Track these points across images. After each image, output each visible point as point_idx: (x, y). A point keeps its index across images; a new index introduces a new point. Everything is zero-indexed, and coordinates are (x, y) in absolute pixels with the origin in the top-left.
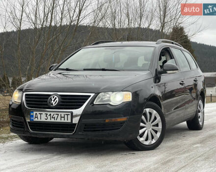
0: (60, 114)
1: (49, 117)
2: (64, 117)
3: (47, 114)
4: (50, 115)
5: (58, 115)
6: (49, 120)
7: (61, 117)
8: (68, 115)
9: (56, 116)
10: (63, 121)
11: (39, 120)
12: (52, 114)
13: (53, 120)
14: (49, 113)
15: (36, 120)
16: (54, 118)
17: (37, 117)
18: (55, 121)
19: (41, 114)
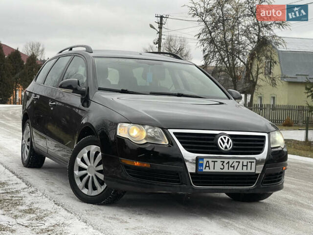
0: (241, 161)
1: (226, 166)
2: (247, 166)
3: (224, 162)
4: (228, 162)
5: (239, 162)
6: (226, 170)
7: (243, 166)
8: (251, 162)
9: (236, 164)
10: (245, 170)
11: (212, 170)
12: (231, 161)
13: (231, 170)
14: (226, 161)
15: (207, 170)
16: (234, 167)
17: (209, 166)
18: (235, 171)
19: (214, 162)
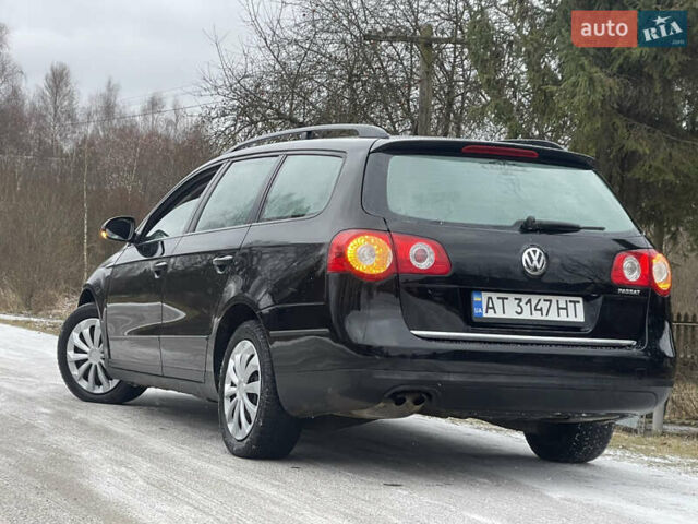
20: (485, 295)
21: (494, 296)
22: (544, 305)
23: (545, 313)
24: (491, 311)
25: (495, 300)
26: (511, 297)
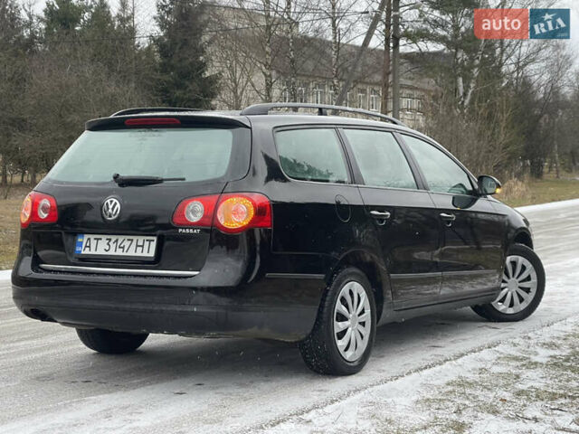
20: (86, 237)
21: (92, 237)
22: (127, 244)
23: (126, 249)
24: (88, 249)
25: (92, 240)
26: (104, 237)
